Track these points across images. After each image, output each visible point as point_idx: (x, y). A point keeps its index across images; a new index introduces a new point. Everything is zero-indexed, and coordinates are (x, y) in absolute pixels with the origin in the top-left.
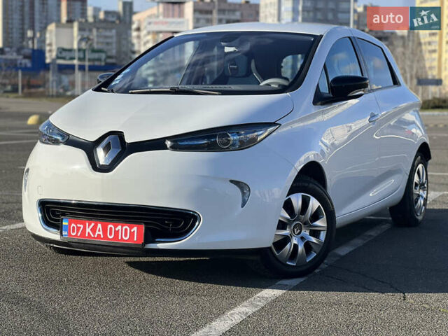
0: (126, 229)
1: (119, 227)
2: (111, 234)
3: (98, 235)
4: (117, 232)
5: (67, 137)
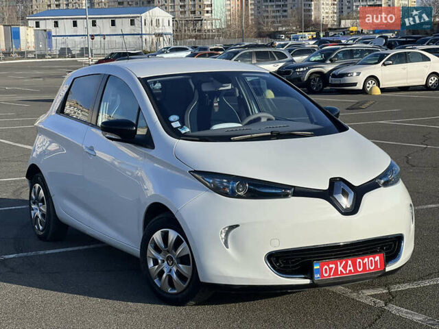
0: (371, 260)
1: (366, 260)
2: (360, 267)
3: (350, 270)
4: (364, 265)
5: (293, 189)
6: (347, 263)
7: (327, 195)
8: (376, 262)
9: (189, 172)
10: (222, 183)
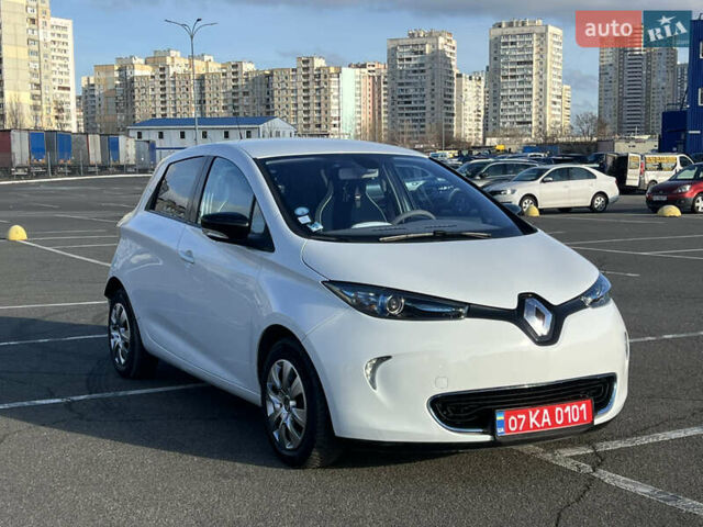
0: (575, 409)
1: (568, 409)
2: (559, 419)
3: (546, 423)
4: (566, 415)
5: (467, 308)
6: (542, 412)
7: (515, 316)
8: (581, 412)
9: (323, 282)
10: (367, 297)
